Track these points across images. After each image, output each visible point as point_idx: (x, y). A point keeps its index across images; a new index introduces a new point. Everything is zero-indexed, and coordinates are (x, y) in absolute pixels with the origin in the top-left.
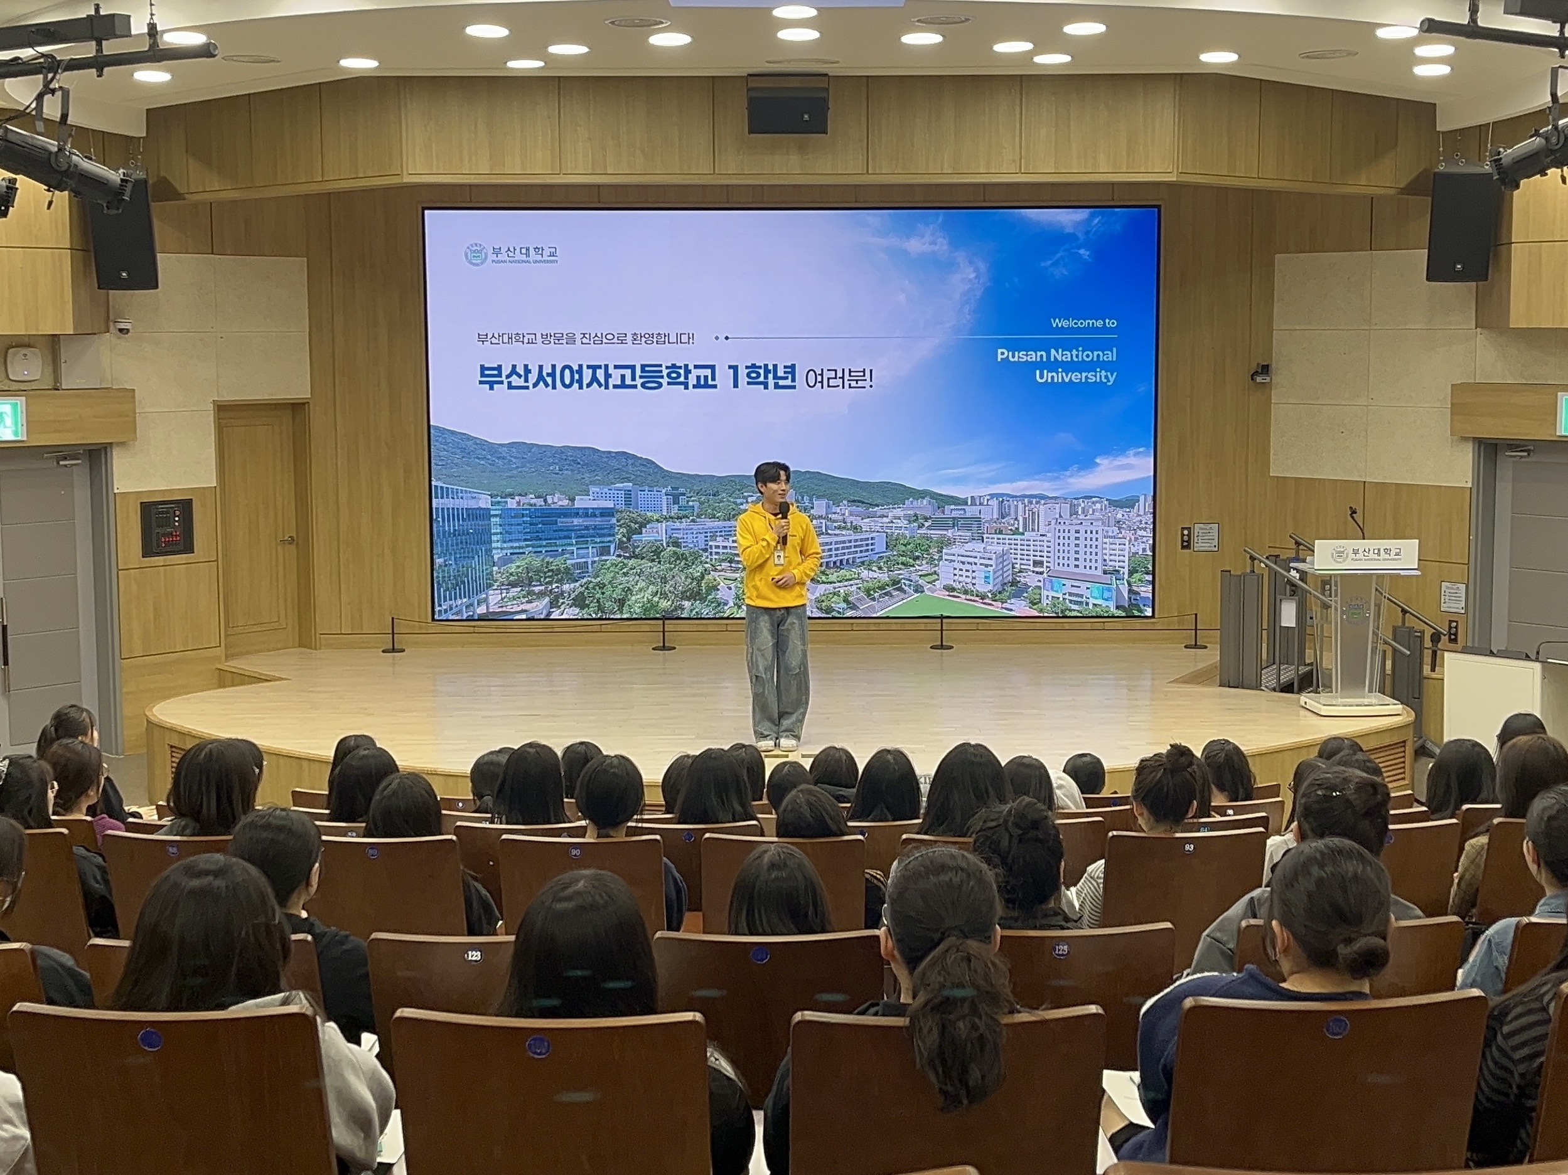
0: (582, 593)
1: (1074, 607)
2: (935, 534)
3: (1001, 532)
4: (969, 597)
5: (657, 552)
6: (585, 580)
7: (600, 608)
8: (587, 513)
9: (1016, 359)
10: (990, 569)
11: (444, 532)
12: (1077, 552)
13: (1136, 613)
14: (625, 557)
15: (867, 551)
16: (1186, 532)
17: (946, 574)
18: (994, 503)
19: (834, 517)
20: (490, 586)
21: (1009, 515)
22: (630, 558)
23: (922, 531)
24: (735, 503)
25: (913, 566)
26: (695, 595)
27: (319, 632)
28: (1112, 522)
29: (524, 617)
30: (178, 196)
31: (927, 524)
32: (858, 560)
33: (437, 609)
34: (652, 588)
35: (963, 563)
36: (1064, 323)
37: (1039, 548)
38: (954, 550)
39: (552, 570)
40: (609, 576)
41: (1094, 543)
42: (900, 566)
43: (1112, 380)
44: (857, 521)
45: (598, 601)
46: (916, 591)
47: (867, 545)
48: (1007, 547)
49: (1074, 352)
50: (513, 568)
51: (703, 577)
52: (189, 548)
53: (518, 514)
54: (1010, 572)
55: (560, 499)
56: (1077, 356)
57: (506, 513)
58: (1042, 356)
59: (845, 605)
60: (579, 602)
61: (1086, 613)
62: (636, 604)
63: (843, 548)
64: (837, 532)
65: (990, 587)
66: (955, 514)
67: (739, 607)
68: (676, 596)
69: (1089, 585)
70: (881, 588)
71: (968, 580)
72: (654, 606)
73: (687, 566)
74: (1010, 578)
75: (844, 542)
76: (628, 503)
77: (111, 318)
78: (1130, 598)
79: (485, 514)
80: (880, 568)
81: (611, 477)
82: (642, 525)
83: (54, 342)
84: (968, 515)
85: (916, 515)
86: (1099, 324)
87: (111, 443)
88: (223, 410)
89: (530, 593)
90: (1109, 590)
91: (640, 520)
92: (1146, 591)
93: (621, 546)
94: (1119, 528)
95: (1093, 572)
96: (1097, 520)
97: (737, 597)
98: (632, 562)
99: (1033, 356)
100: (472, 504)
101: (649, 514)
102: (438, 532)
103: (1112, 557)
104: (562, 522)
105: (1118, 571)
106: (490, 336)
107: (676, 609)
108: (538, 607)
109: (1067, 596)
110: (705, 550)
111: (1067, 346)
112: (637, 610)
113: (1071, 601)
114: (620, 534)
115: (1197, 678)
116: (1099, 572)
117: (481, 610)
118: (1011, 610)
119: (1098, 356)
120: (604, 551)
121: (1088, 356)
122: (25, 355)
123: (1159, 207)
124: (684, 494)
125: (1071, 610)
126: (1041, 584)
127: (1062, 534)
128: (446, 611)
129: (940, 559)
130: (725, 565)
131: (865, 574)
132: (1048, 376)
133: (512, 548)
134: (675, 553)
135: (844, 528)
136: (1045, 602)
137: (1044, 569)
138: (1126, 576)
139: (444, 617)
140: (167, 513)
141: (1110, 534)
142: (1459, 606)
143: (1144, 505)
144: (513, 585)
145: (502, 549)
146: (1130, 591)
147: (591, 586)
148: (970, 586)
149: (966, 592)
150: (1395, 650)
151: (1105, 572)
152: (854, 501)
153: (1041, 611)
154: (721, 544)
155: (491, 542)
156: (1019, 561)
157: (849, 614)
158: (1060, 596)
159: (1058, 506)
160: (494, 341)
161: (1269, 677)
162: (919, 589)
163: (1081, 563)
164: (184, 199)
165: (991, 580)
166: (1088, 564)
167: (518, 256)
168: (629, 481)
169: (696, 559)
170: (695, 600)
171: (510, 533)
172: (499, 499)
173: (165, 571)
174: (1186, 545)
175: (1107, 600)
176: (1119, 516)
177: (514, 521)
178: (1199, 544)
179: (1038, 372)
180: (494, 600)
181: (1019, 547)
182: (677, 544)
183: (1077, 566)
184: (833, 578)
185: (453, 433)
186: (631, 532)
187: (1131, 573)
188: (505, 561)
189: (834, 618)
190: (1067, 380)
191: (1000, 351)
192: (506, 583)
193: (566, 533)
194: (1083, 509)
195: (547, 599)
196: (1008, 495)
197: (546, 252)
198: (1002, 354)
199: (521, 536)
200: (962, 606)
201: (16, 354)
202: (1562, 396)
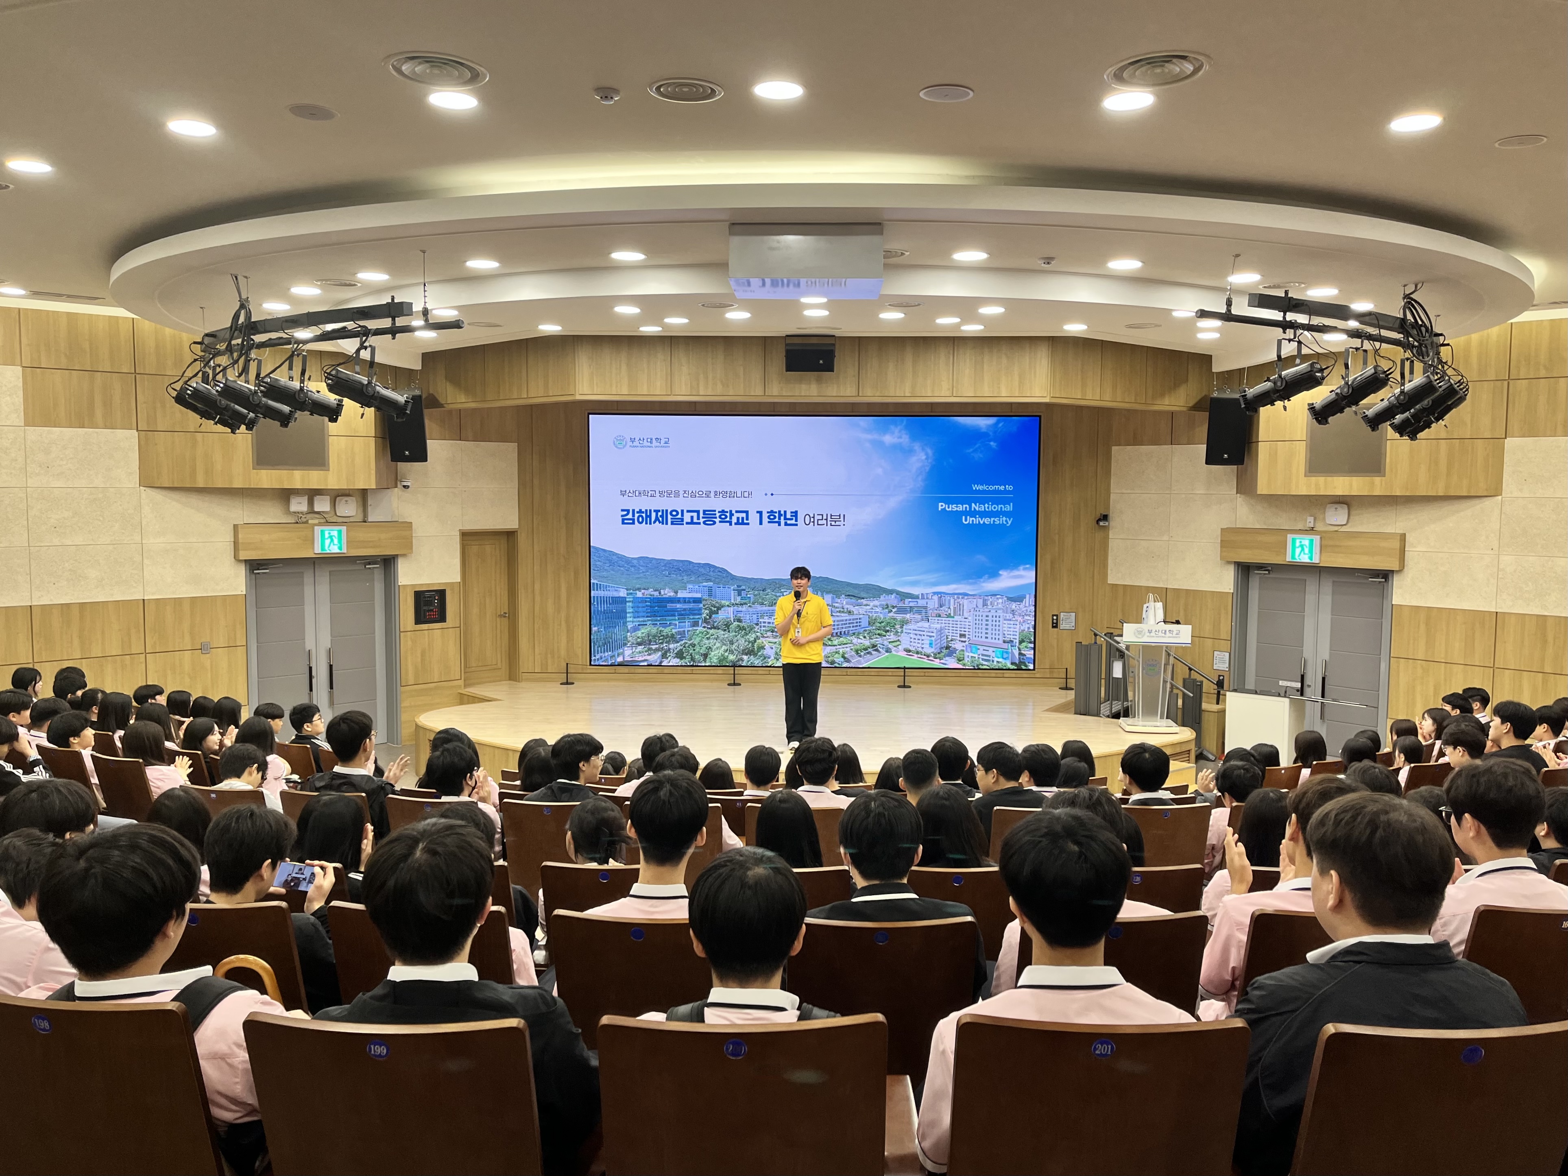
0: (681, 650)
1: (984, 663)
2: (899, 617)
3: (940, 616)
4: (919, 656)
5: (727, 626)
6: (683, 642)
7: (693, 659)
8: (685, 601)
9: (950, 509)
10: (933, 639)
11: (598, 610)
12: (987, 629)
13: (1023, 667)
14: (709, 628)
15: (857, 626)
16: (1055, 618)
17: (906, 641)
18: (936, 597)
19: (836, 605)
20: (625, 644)
21: (945, 605)
22: (711, 629)
23: (891, 614)
24: (776, 596)
25: (885, 636)
26: (750, 652)
27: (521, 671)
28: (1009, 611)
29: (646, 664)
30: (441, 406)
31: (894, 610)
32: (851, 632)
33: (593, 658)
34: (724, 647)
35: (916, 635)
36: (980, 487)
37: (963, 626)
38: (912, 626)
39: (663, 636)
40: (698, 639)
41: (997, 623)
42: (877, 636)
43: (1010, 523)
44: (851, 608)
45: (691, 655)
46: (887, 652)
47: (857, 622)
48: (943, 625)
49: (986, 505)
50: (639, 633)
51: (755, 641)
52: (442, 618)
53: (643, 600)
54: (945, 641)
55: (669, 592)
56: (988, 508)
57: (636, 600)
58: (966, 508)
59: (842, 660)
60: (680, 655)
61: (992, 667)
62: (714, 658)
63: (842, 624)
64: (838, 614)
65: (933, 650)
66: (912, 604)
67: (778, 660)
68: (739, 652)
69: (994, 649)
70: (865, 649)
71: (919, 645)
72: (725, 659)
73: (747, 634)
74: (945, 645)
75: (842, 621)
76: (710, 595)
77: (399, 478)
78: (1020, 658)
79: (623, 601)
80: (865, 637)
81: (700, 579)
82: (719, 609)
83: (364, 494)
84: (919, 605)
85: (887, 605)
86: (1002, 488)
87: (397, 555)
88: (466, 536)
89: (650, 649)
90: (1007, 653)
91: (717, 605)
92: (1030, 654)
93: (705, 621)
94: (1013, 614)
95: (997, 641)
96: (1000, 609)
97: (776, 653)
98: (712, 631)
99: (960, 508)
100: (616, 594)
101: (723, 602)
102: (594, 611)
103: (1009, 633)
104: (670, 606)
105: (1012, 641)
106: (627, 492)
107: (738, 661)
108: (655, 658)
109: (980, 656)
110: (757, 624)
111: (982, 502)
112: (715, 661)
113: (983, 660)
114: (705, 613)
115: (1061, 709)
116: (1001, 642)
117: (620, 659)
118: (945, 664)
119: (1001, 508)
120: (695, 624)
121: (995, 508)
122: (346, 501)
123: (1040, 416)
124: (744, 590)
125: (982, 665)
126: (964, 649)
127: (977, 618)
128: (598, 660)
129: (902, 632)
130: (769, 634)
131: (855, 640)
132: (970, 520)
133: (639, 621)
134: (739, 626)
135: (843, 612)
136: (966, 659)
137: (966, 639)
138: (1017, 644)
139: (597, 663)
140: (430, 597)
141: (1008, 618)
142: (1224, 666)
143: (1029, 600)
144: (639, 644)
145: (633, 622)
146: (1020, 654)
147: (687, 645)
148: (920, 649)
149: (917, 653)
150: (1184, 694)
151: (1004, 642)
152: (849, 595)
153: (964, 665)
154: (767, 621)
155: (626, 617)
156: (951, 634)
157: (845, 665)
158: (976, 655)
159: (975, 600)
160: (630, 495)
161: (1105, 709)
162: (888, 651)
163: (989, 636)
164: (444, 407)
165: (933, 645)
166: (994, 636)
167: (645, 443)
168: (711, 581)
169: (751, 629)
170: (751, 655)
171: (638, 612)
172: (631, 591)
173: (429, 633)
174: (1055, 625)
175: (1005, 659)
176: (1013, 607)
177: (640, 605)
178: (1063, 625)
179: (964, 517)
180: (627, 654)
181: (951, 625)
182: (739, 621)
183: (987, 638)
184: (835, 643)
185: (604, 551)
186: (712, 613)
187: (1021, 642)
188: (635, 629)
189: (835, 667)
190: (982, 522)
191: (940, 504)
192: (635, 642)
193: (672, 613)
194: (991, 602)
195: (660, 653)
196: (944, 593)
197: (663, 442)
198: (941, 506)
199: (644, 614)
200: (915, 661)
201: (341, 500)
202: (1290, 537)
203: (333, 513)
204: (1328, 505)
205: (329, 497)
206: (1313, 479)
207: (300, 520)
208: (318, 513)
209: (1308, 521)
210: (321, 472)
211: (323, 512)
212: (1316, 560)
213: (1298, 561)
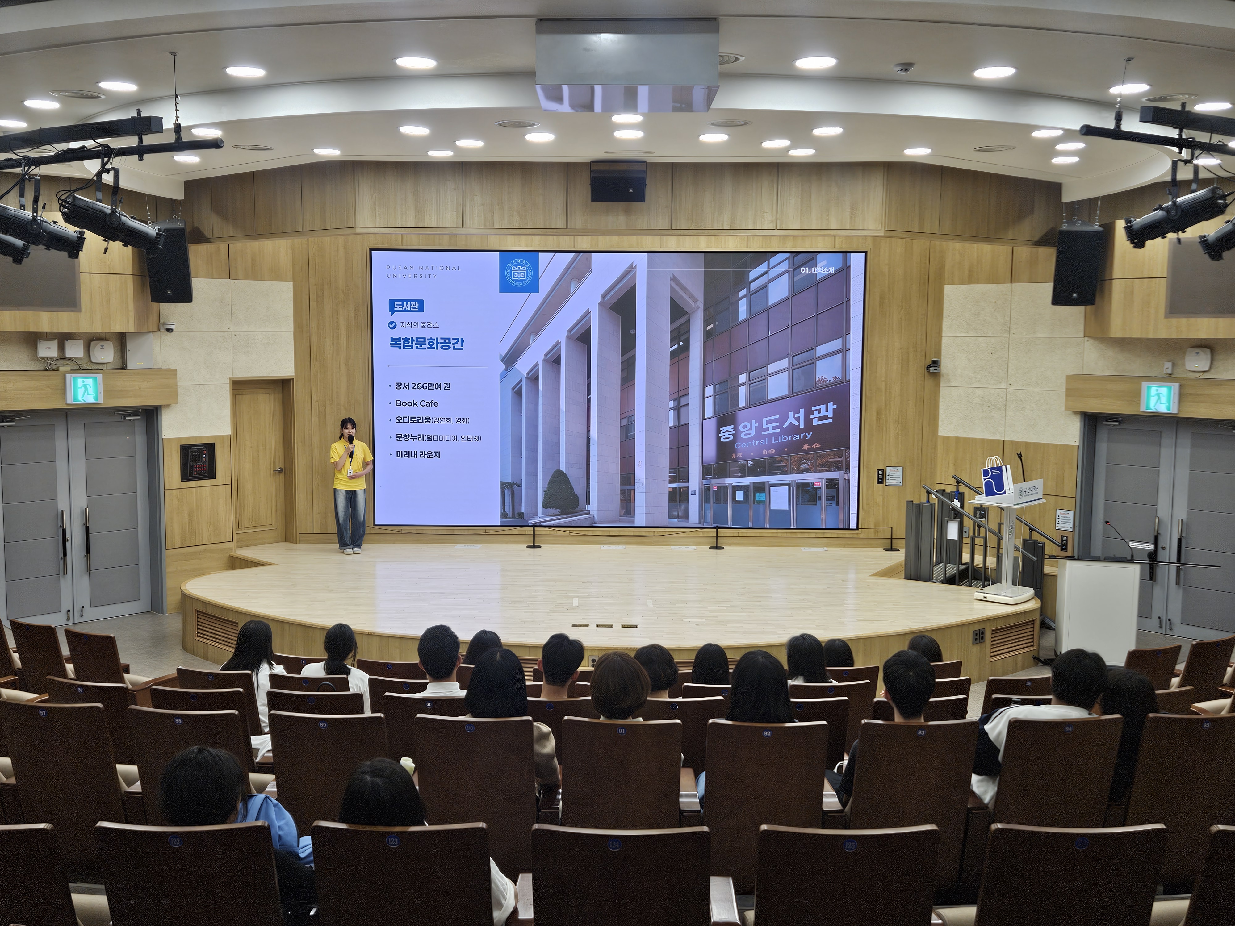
16: (880, 473)
27: (299, 531)
30: (207, 240)
52: (211, 475)
77: (161, 320)
83: (121, 337)
87: (161, 406)
88: (237, 384)
115: (888, 573)
122: (102, 346)
123: (866, 253)
140: (197, 451)
142: (1068, 526)
150: (1024, 556)
161: (938, 571)
173: (196, 491)
174: (881, 481)
178: (889, 481)
201: (96, 345)
202: (1145, 384)
203: (87, 360)
204: (1189, 349)
205: (82, 341)
206: (1174, 321)
207: (49, 367)
208: (70, 359)
209: (1166, 367)
210: (72, 314)
211: (75, 358)
212: (1174, 410)
213: (1154, 411)
